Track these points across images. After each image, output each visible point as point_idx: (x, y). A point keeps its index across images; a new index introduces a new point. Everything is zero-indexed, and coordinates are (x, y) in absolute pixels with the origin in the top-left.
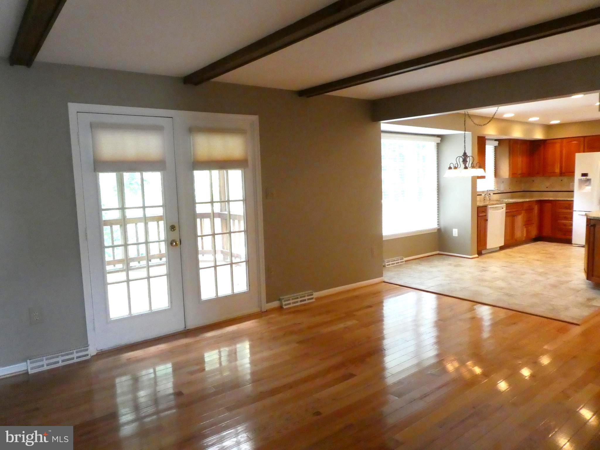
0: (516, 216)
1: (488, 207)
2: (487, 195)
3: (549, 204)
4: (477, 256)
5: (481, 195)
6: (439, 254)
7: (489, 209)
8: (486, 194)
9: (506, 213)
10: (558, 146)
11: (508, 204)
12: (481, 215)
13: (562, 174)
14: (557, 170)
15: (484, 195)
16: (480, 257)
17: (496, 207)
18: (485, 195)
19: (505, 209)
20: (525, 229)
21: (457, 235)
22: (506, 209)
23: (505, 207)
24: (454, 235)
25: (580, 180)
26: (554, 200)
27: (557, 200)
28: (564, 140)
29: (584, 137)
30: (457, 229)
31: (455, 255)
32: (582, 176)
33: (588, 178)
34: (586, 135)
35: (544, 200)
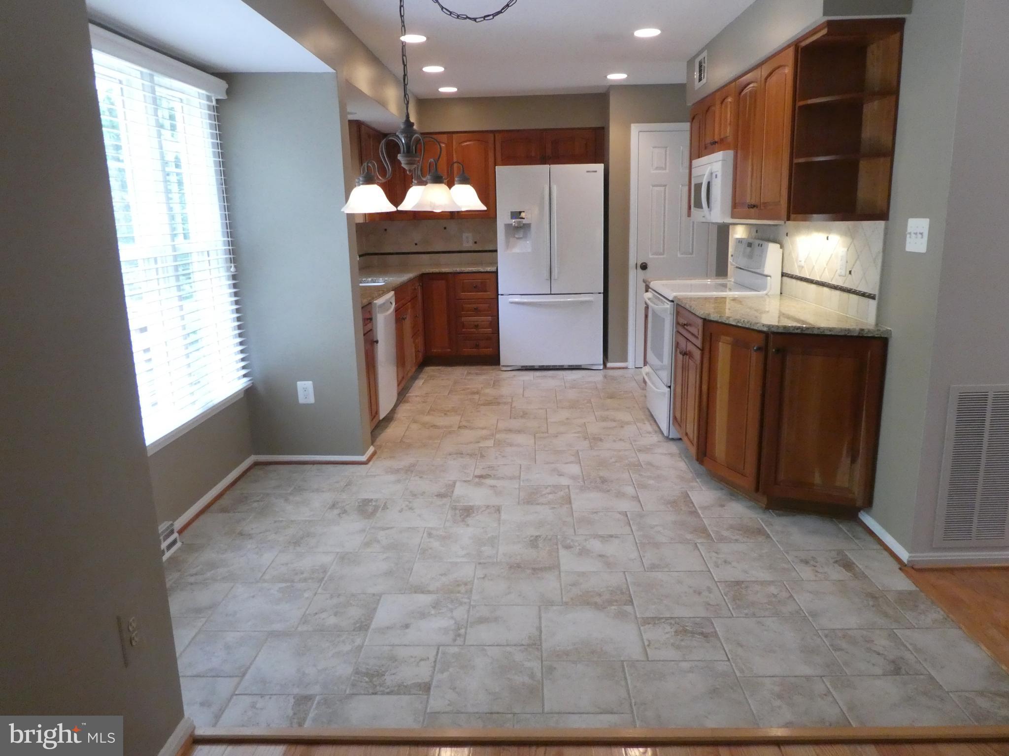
0: (404, 318)
1: (373, 304)
3: (442, 283)
4: (372, 448)
6: (256, 464)
7: (375, 310)
12: (366, 329)
16: (378, 451)
19: (394, 304)
20: (414, 347)
23: (394, 299)
24: (302, 400)
25: (508, 226)
26: (451, 273)
27: (458, 271)
28: (455, 136)
29: (493, 132)
30: (310, 382)
31: (314, 458)
32: (512, 218)
33: (524, 223)
34: (498, 129)
35: (430, 273)
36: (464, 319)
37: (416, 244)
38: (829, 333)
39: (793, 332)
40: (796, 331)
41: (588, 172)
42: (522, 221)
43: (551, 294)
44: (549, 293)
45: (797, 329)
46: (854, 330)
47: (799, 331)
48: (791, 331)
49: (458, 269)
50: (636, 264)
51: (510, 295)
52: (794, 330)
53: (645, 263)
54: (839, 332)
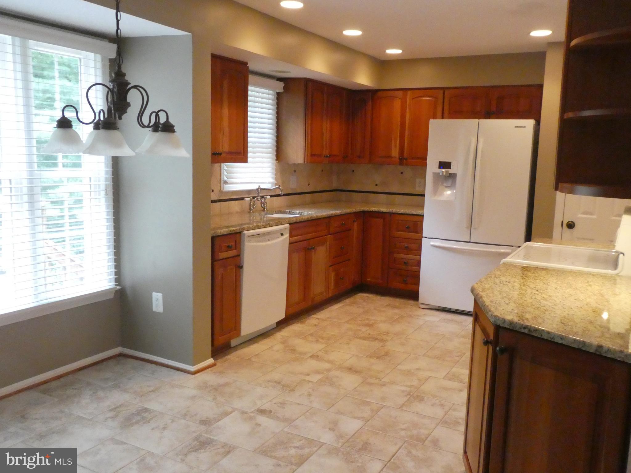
0: (314, 248)
1: (244, 234)
2: (257, 200)
3: (380, 221)
4: (211, 361)
5: (242, 199)
6: (121, 355)
7: (246, 239)
8: (254, 198)
9: (290, 243)
10: (397, 104)
11: (296, 223)
12: (223, 255)
13: (402, 161)
14: (395, 153)
15: (249, 199)
16: (220, 362)
17: (265, 234)
18: (251, 200)
19: (287, 235)
20: (332, 275)
21: (160, 310)
22: (291, 236)
23: (288, 231)
24: (154, 309)
25: (436, 176)
26: (388, 213)
27: (394, 212)
28: (409, 92)
29: (444, 89)
30: (161, 294)
31: (159, 359)
32: (440, 167)
33: (450, 172)
34: (447, 86)
35: (370, 211)
36: (396, 255)
37: (376, 185)
38: (560, 341)
39: (520, 331)
40: (523, 331)
41: (516, 127)
42: (449, 171)
43: (470, 242)
44: (469, 241)
45: (524, 328)
46: (590, 345)
47: (526, 331)
48: (517, 328)
49: (393, 210)
50: (562, 222)
51: (433, 238)
52: (521, 328)
53: (572, 222)
54: (572, 343)
